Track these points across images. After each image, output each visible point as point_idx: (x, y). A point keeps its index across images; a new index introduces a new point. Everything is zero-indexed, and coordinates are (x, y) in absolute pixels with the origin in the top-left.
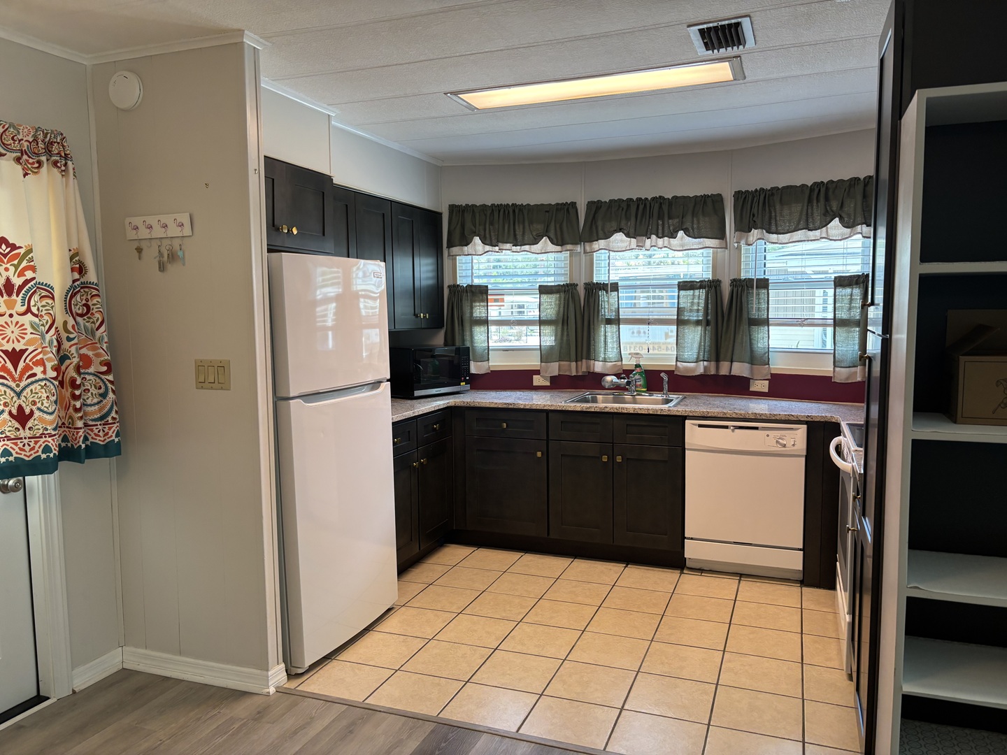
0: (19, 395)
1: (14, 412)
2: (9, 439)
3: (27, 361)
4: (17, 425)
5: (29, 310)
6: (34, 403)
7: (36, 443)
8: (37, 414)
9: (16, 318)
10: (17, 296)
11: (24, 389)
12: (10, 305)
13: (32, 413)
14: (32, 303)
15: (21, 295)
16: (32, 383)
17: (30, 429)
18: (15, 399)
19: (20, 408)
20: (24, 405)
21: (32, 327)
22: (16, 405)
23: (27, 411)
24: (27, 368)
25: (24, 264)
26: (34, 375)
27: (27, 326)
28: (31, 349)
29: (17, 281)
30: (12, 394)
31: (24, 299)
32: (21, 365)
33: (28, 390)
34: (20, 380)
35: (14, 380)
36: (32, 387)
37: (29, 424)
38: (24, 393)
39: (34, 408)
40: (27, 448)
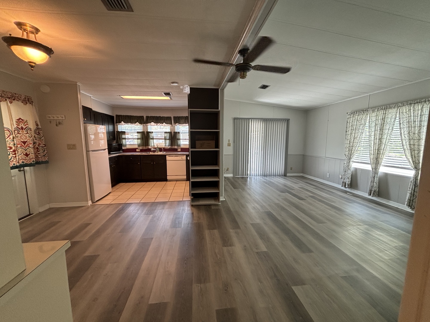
0: (26, 150)
1: (25, 154)
2: (23, 159)
3: (28, 143)
4: (25, 156)
5: (27, 133)
6: (30, 152)
7: (31, 160)
8: (31, 154)
9: (24, 135)
10: (24, 130)
11: (27, 149)
12: (23, 132)
13: (29, 154)
14: (28, 131)
15: (25, 130)
16: (29, 148)
17: (29, 157)
18: (25, 151)
19: (26, 153)
20: (27, 152)
21: (29, 136)
22: (25, 152)
23: (28, 153)
24: (28, 145)
25: (26, 123)
26: (30, 146)
27: (27, 136)
28: (29, 141)
29: (24, 127)
30: (24, 150)
31: (26, 131)
32: (26, 144)
33: (28, 149)
34: (26, 147)
35: (24, 147)
36: (29, 149)
37: (29, 156)
38: (27, 150)
39: (30, 153)
40: (28, 161)
